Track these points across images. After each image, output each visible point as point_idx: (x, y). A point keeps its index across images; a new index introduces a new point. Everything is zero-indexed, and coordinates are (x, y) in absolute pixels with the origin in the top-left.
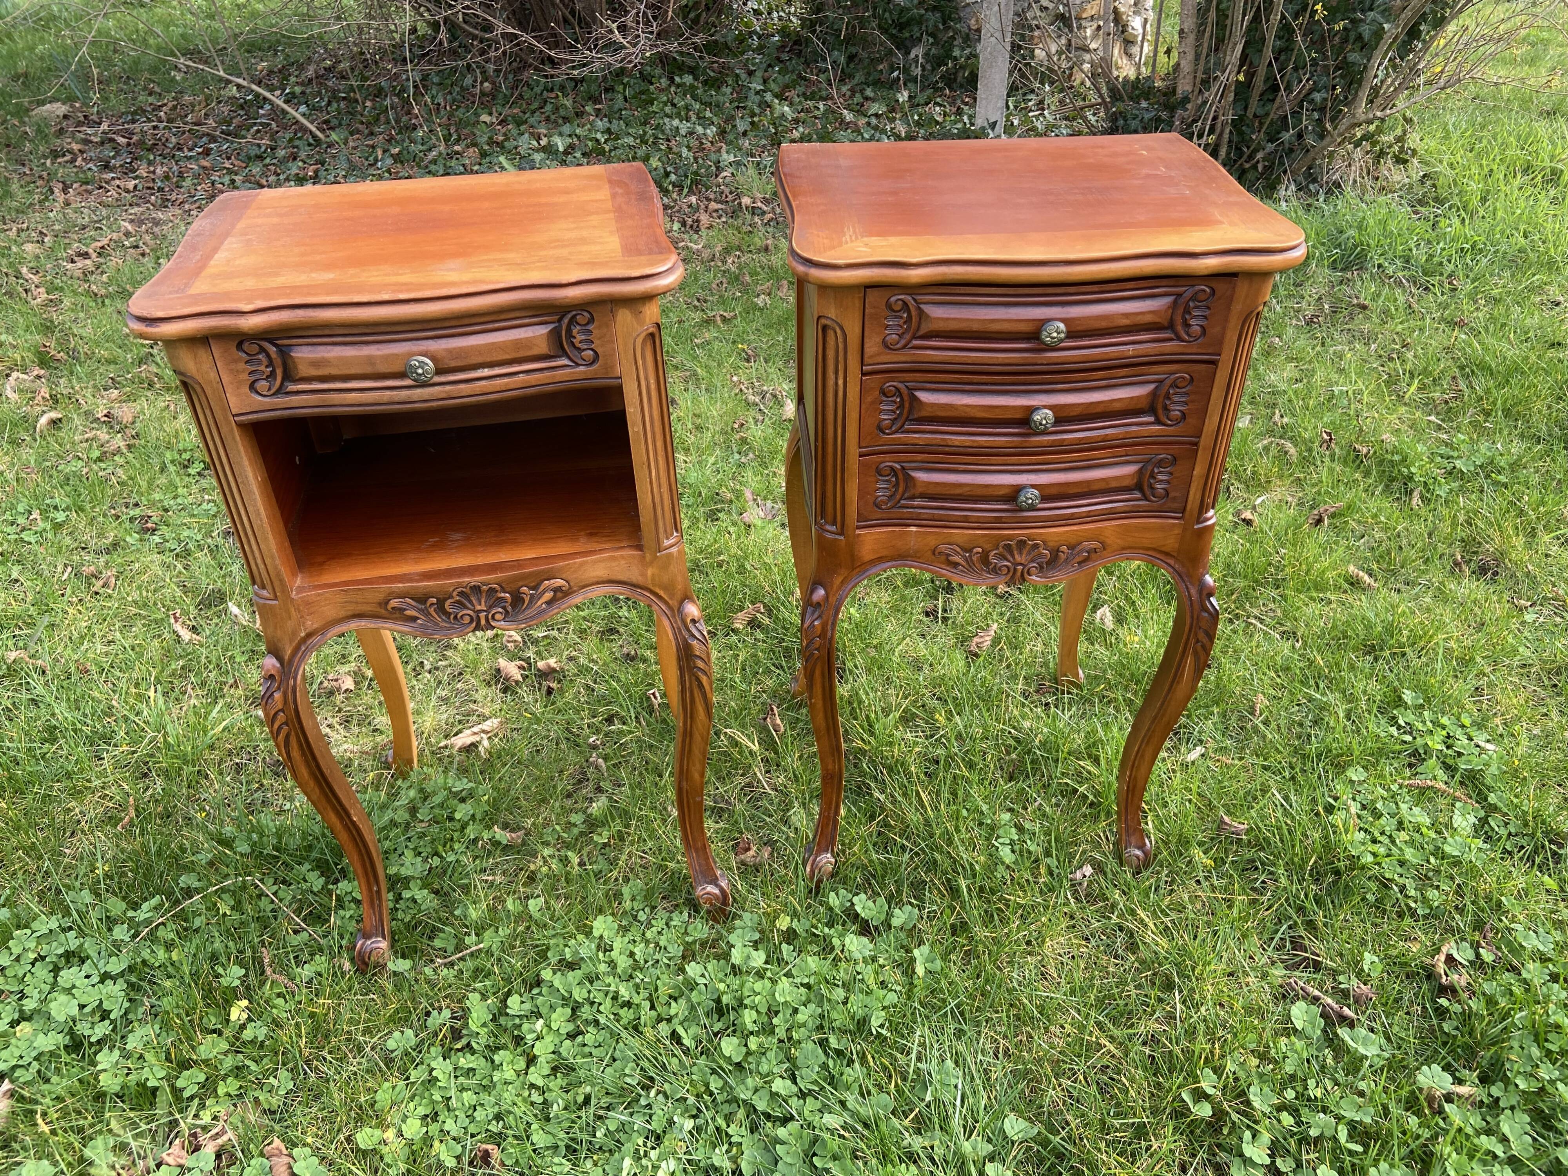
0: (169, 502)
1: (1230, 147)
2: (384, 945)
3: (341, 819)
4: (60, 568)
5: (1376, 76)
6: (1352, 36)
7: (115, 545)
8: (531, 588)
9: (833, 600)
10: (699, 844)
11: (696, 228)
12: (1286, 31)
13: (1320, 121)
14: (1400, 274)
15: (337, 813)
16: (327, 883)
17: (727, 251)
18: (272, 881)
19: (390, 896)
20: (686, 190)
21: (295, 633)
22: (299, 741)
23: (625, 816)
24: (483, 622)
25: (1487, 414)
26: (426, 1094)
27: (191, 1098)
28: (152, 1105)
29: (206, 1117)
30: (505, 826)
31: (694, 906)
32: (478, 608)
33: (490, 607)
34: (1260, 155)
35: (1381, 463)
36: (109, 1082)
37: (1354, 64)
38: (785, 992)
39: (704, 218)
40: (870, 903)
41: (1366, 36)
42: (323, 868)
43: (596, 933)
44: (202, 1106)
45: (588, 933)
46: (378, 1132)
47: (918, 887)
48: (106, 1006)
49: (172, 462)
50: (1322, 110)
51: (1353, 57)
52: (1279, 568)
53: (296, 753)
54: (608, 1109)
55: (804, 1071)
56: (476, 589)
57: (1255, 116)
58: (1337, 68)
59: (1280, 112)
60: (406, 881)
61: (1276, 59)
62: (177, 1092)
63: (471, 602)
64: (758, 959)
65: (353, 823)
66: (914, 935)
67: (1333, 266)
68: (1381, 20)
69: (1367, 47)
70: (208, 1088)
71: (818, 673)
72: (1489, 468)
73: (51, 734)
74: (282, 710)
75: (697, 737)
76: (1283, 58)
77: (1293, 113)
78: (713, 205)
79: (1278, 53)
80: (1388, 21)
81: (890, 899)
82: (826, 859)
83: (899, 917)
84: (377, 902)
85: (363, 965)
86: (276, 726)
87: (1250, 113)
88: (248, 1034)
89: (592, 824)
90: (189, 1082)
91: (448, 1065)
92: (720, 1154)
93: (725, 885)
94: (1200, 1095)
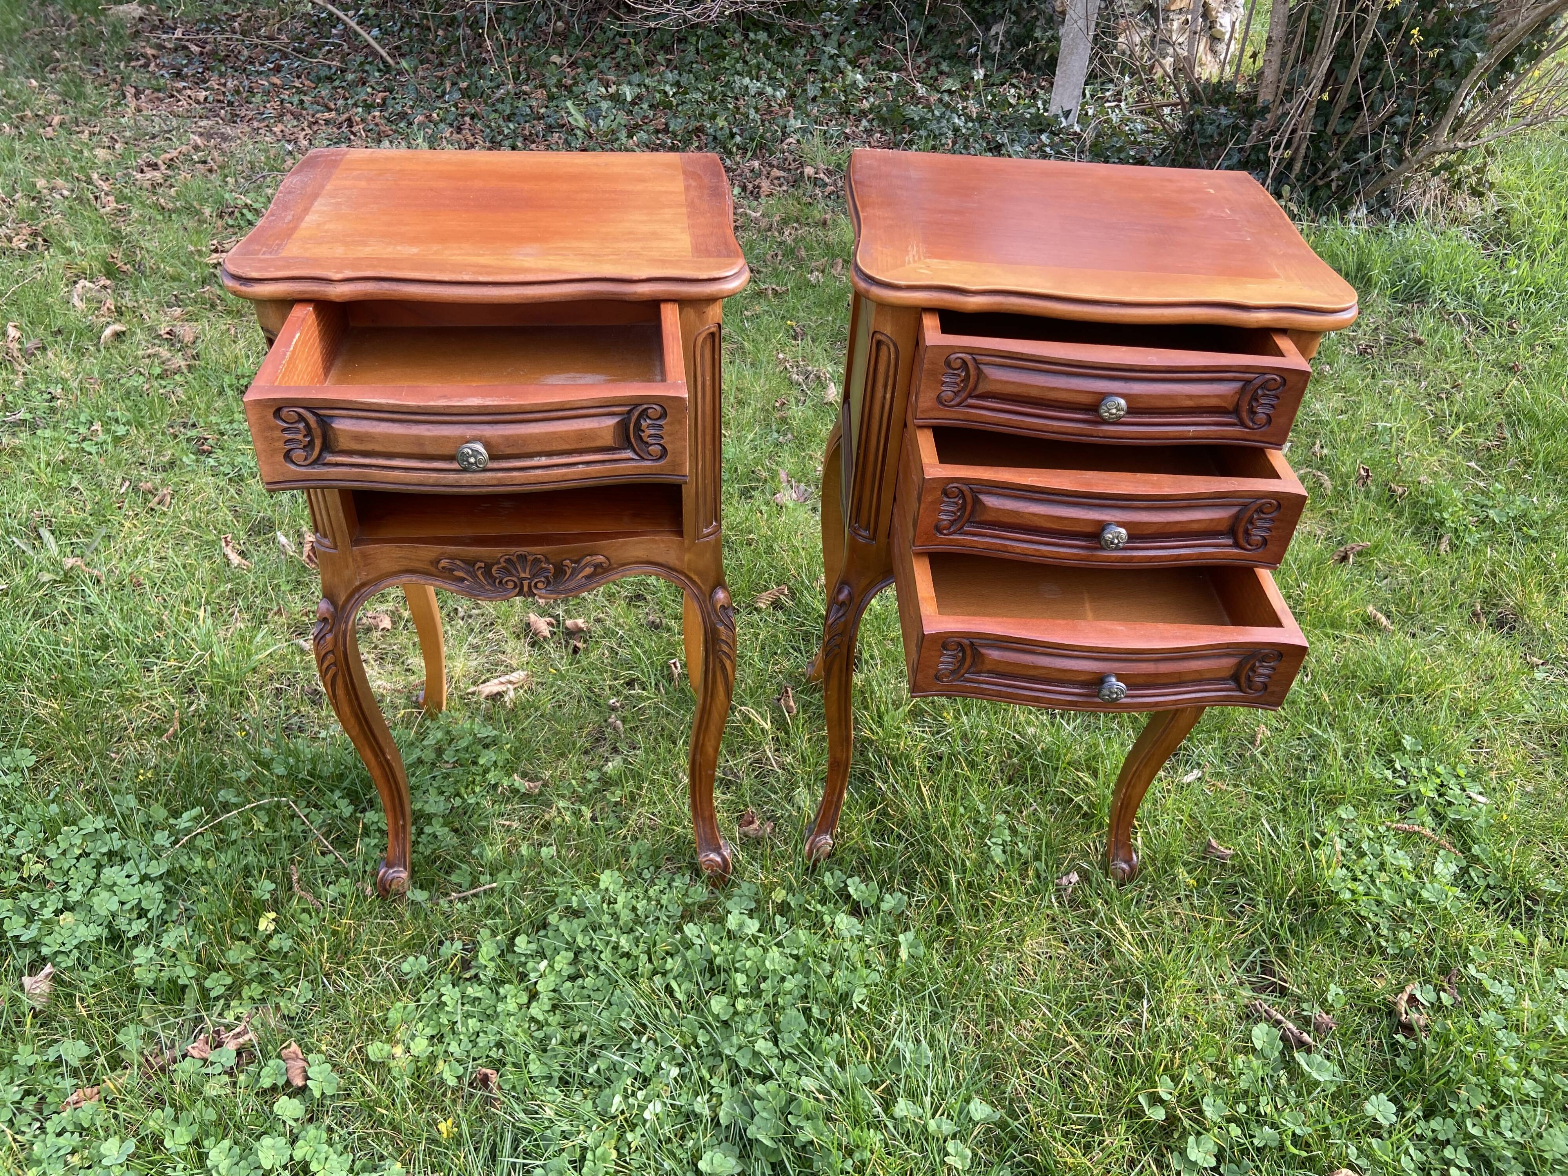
0: (225, 426)
1: (1305, 162)
2: (404, 875)
3: (376, 756)
4: (119, 481)
5: (1462, 105)
6: (1443, 62)
7: (172, 464)
8: (573, 562)
10: (707, 814)
11: (756, 194)
12: (1376, 51)
13: (1399, 146)
14: (1460, 311)
16: (355, 811)
17: (785, 222)
18: (304, 803)
19: (414, 829)
20: (749, 154)
21: (350, 581)
22: (345, 681)
23: (638, 777)
24: (526, 589)
25: (1528, 465)
26: (434, 1017)
27: (217, 999)
28: (181, 1000)
29: (229, 1017)
30: (524, 775)
31: (696, 871)
32: (523, 575)
33: (534, 576)
34: (1334, 174)
35: (1415, 504)
36: (144, 976)
37: (1441, 90)
38: (775, 960)
39: (765, 185)
40: (863, 886)
41: (1457, 64)
42: (353, 797)
43: (602, 886)
44: (227, 1006)
45: (596, 886)
46: (387, 1047)
47: (909, 877)
48: (144, 905)
49: (230, 386)
50: (1403, 134)
51: (1443, 83)
52: (1297, 602)
53: (341, 693)
54: (601, 1048)
55: (786, 1036)
56: (522, 558)
57: (1334, 133)
58: (1425, 93)
59: (1360, 132)
60: (429, 818)
61: (1362, 78)
62: (204, 992)
63: (516, 569)
64: (752, 926)
66: (901, 921)
67: (1394, 297)
68: (1475, 48)
69: (1457, 74)
70: (233, 991)
72: (1521, 521)
73: (104, 643)
74: (332, 652)
75: (715, 714)
76: (1369, 77)
77: (1373, 134)
78: (776, 172)
79: (1365, 72)
80: (1481, 50)
81: (882, 884)
82: (826, 841)
83: (889, 902)
84: (401, 834)
85: (384, 891)
86: (325, 666)
87: (1329, 130)
88: (274, 944)
89: (607, 783)
90: (217, 983)
91: (456, 993)
92: (701, 1105)
93: (727, 854)
94: (1156, 1099)
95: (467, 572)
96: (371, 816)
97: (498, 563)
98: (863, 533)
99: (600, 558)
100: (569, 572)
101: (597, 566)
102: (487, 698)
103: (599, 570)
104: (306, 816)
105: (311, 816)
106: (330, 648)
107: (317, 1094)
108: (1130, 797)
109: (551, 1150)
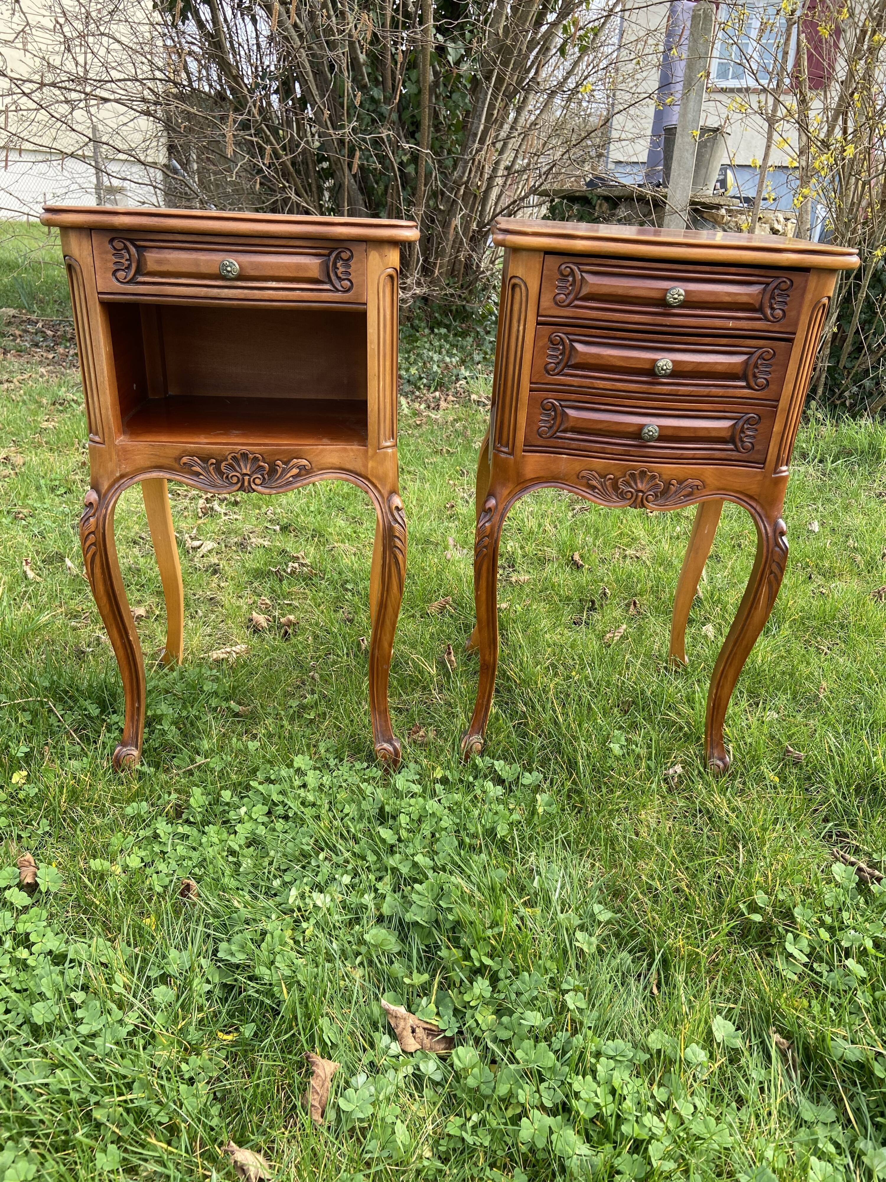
1: (825, 388)
2: (136, 753)
3: (121, 637)
8: (284, 463)
9: (501, 507)
10: (382, 708)
11: (437, 408)
12: (869, 307)
15: (119, 631)
16: (101, 714)
17: (456, 421)
19: (146, 730)
20: (432, 389)
21: (112, 472)
22: (102, 561)
23: (330, 702)
24: (246, 484)
26: (148, 847)
31: (371, 758)
32: (244, 471)
33: (253, 473)
34: (847, 394)
38: (432, 805)
39: (443, 404)
40: (507, 768)
42: (100, 703)
43: (296, 765)
45: (290, 765)
46: (107, 864)
47: (545, 761)
49: (46, 485)
53: (98, 571)
54: (285, 870)
55: (440, 855)
56: (245, 456)
57: (845, 367)
59: (863, 367)
60: (160, 718)
63: (239, 466)
64: (416, 788)
65: (129, 641)
66: (537, 789)
71: (484, 568)
74: (93, 533)
75: (390, 610)
76: (866, 327)
78: (451, 398)
79: (863, 323)
81: (524, 768)
82: (477, 741)
83: (528, 779)
84: (136, 717)
85: (118, 764)
86: (87, 544)
87: (841, 366)
88: (22, 795)
89: (303, 707)
91: (169, 828)
92: (368, 899)
93: (397, 745)
94: (753, 908)
95: (203, 468)
96: (115, 718)
97: (226, 460)
98: (505, 449)
99: (304, 462)
100: (280, 470)
101: (302, 468)
102: (215, 660)
103: (303, 472)
104: (62, 716)
105: (66, 716)
106: (93, 529)
107: (43, 889)
108: (720, 697)
109: (236, 929)
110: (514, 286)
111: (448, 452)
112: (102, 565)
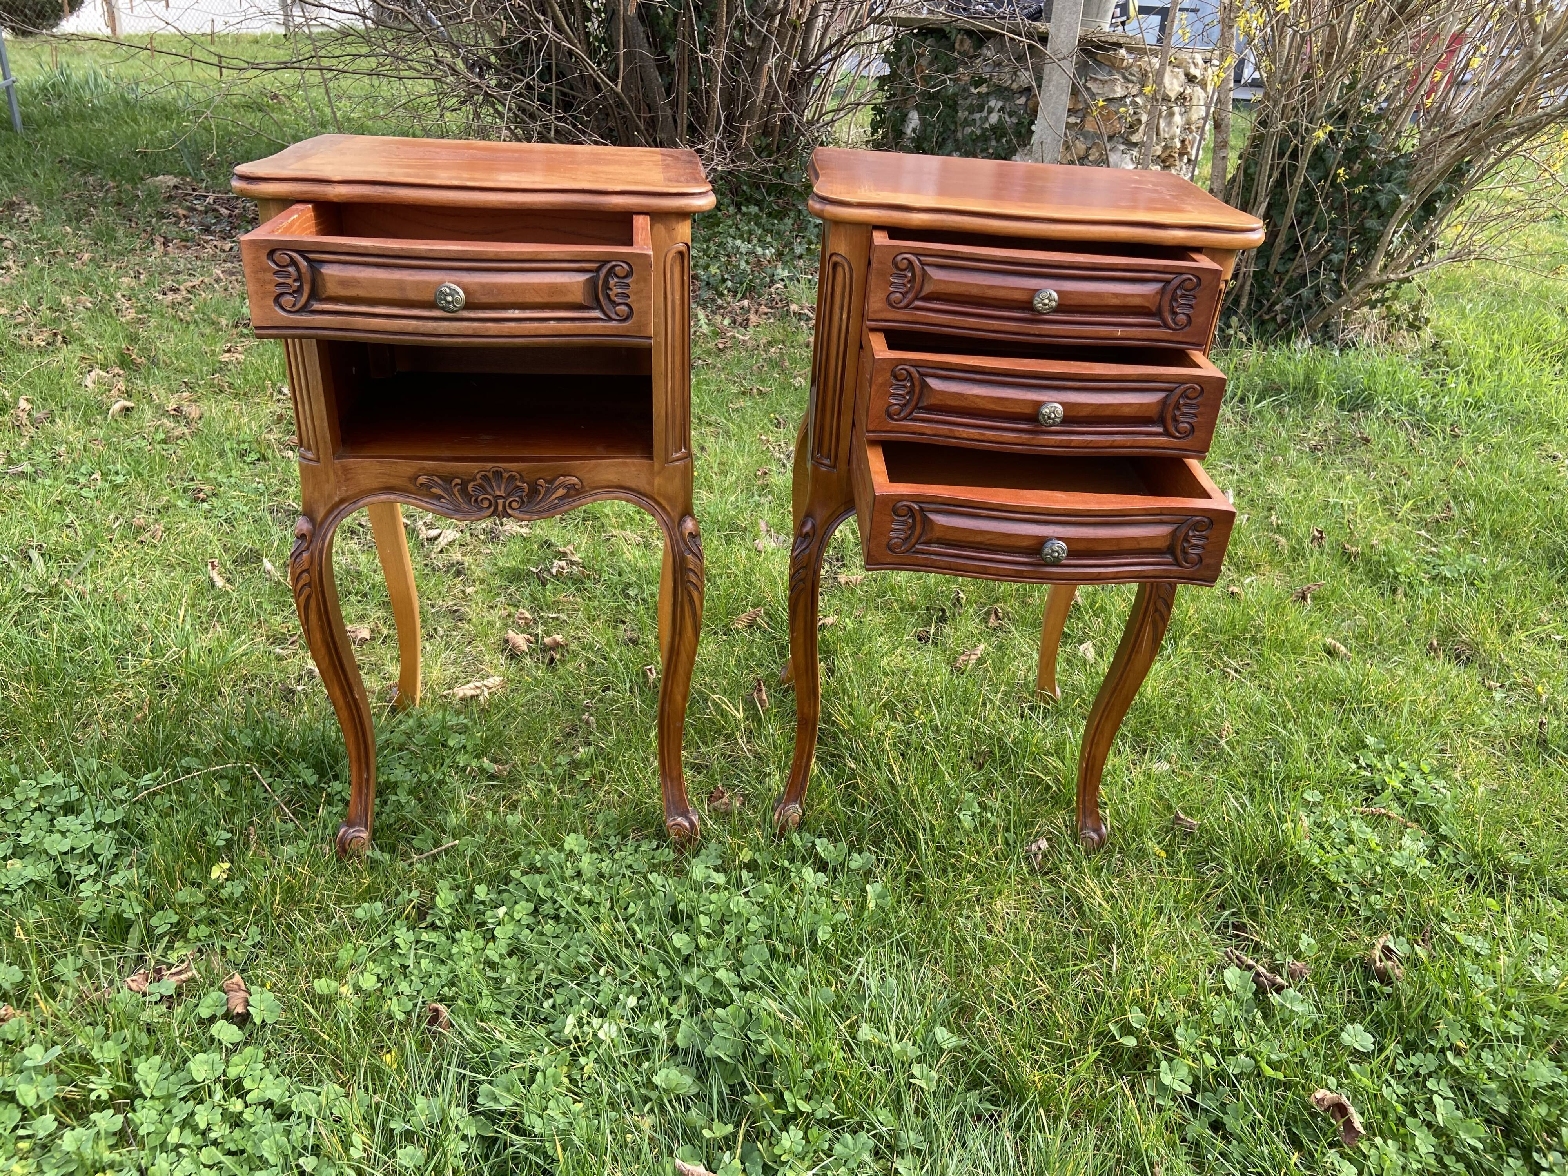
0: (222, 478)
1: (1250, 299)
2: (365, 835)
3: (344, 695)
4: (112, 517)
5: (1391, 242)
6: (1371, 203)
7: (166, 508)
8: (547, 482)
9: (820, 532)
10: (675, 774)
11: (745, 324)
12: (1309, 194)
13: (1337, 282)
14: (1404, 418)
15: (342, 689)
16: (319, 781)
17: (770, 344)
18: (268, 773)
19: (377, 801)
20: (739, 295)
21: (330, 497)
22: (318, 605)
23: (609, 760)
24: (500, 508)
25: (1475, 534)
26: (386, 960)
27: (162, 936)
28: (124, 940)
29: (173, 957)
30: (494, 760)
31: (661, 835)
32: (498, 493)
33: (509, 495)
34: (1278, 307)
35: (1368, 562)
36: (88, 910)
37: (1371, 230)
38: (738, 903)
39: (753, 318)
40: (831, 847)
41: (1383, 204)
42: (320, 769)
43: (567, 847)
44: (170, 947)
45: (561, 849)
46: (334, 984)
47: (878, 838)
48: (95, 849)
49: (231, 449)
50: (1339, 272)
51: (1372, 223)
52: (1259, 629)
53: (313, 617)
54: (556, 987)
55: (748, 968)
56: (498, 474)
57: (1276, 272)
58: (1354, 233)
59: (1300, 271)
60: (393, 787)
61: (1299, 223)
62: (150, 930)
63: (492, 487)
64: (720, 879)
65: (355, 700)
66: (868, 875)
67: (1341, 405)
68: (1398, 191)
69: (1384, 215)
70: (179, 932)
71: (801, 605)
72: (1473, 579)
73: (81, 641)
74: (306, 571)
75: (683, 657)
76: (1304, 220)
77: (1312, 272)
78: (763, 309)
79: (1300, 214)
80: (1404, 193)
81: (851, 847)
82: (795, 811)
83: (857, 861)
84: (364, 791)
85: (343, 850)
86: (299, 586)
87: (1271, 269)
88: (224, 893)
89: (575, 764)
90: (163, 922)
91: (411, 936)
92: (659, 1027)
93: (695, 819)
94: (1127, 1029)
95: (445, 490)
96: (337, 786)
97: (474, 479)
98: (827, 462)
99: (573, 480)
100: (543, 491)
101: (571, 488)
102: (461, 699)
103: (572, 492)
104: (270, 785)
105: (275, 785)
107: (258, 1021)
109: (500, 1067)
110: (835, 265)
111: (760, 392)
112: (319, 610)
